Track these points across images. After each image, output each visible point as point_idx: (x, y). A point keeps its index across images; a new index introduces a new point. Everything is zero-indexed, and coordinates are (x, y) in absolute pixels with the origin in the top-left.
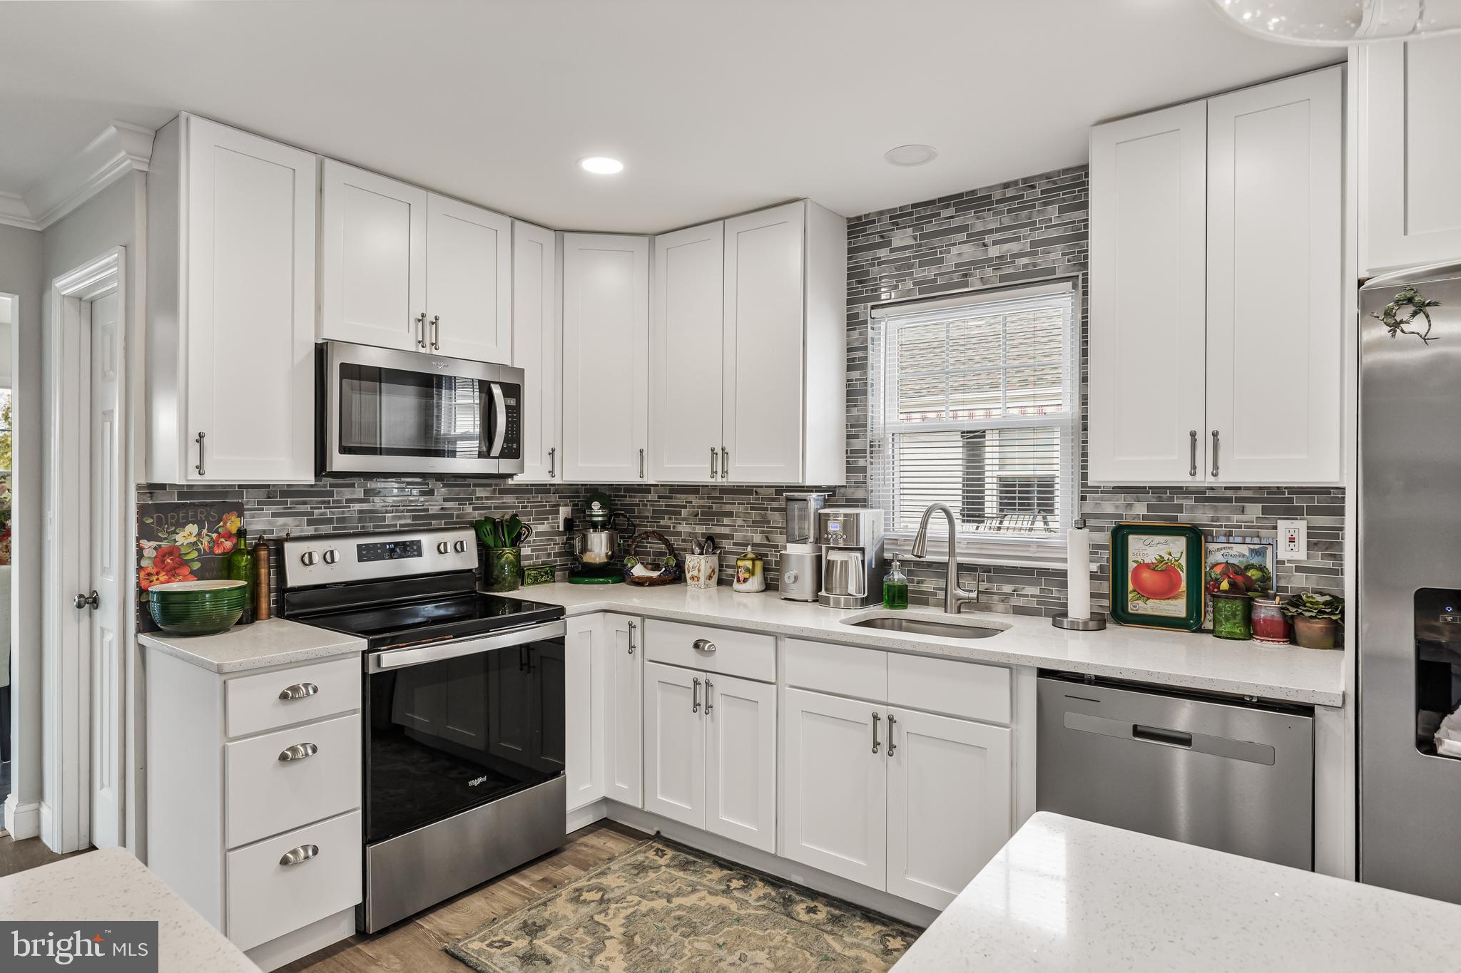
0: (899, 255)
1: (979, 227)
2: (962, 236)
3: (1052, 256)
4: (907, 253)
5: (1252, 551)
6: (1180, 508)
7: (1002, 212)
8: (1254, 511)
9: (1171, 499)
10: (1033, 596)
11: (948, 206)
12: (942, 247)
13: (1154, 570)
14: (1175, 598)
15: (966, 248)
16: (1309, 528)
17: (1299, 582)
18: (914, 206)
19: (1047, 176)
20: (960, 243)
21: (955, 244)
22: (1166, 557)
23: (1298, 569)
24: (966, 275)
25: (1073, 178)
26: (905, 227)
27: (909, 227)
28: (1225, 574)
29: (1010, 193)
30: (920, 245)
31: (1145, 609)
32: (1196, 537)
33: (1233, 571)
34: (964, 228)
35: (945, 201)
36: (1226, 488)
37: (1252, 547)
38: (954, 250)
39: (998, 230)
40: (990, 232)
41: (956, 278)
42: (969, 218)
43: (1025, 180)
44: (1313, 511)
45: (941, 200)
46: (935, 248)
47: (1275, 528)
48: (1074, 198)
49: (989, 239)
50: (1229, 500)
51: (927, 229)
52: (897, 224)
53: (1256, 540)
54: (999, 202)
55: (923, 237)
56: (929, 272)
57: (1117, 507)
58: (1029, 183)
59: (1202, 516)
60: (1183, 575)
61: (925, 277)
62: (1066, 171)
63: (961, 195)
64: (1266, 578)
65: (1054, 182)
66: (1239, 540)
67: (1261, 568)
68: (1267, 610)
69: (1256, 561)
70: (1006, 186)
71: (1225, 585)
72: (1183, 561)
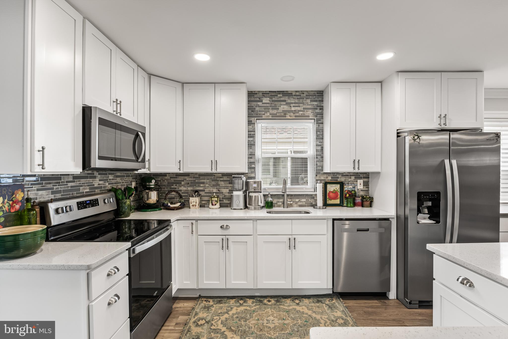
0: (265, 105)
1: (289, 101)
2: (284, 103)
3: (308, 113)
4: (268, 105)
5: (353, 187)
6: (338, 178)
7: (295, 99)
8: (353, 178)
9: (336, 175)
10: (304, 202)
11: (280, 94)
12: (278, 105)
13: (333, 193)
14: (337, 199)
15: (285, 106)
16: (363, 181)
17: (362, 193)
18: (270, 92)
19: (307, 91)
20: (284, 105)
21: (282, 105)
22: (335, 189)
23: (361, 191)
24: (285, 114)
25: (314, 93)
26: (267, 97)
27: (268, 97)
28: (348, 193)
29: (297, 94)
30: (272, 103)
31: (331, 202)
32: (342, 185)
33: (349, 192)
34: (285, 101)
35: (279, 92)
36: (348, 173)
37: (353, 186)
38: (282, 106)
39: (294, 103)
40: (292, 103)
41: (282, 114)
42: (286, 98)
43: (301, 91)
44: (364, 178)
45: (278, 91)
46: (276, 105)
47: (357, 182)
48: (314, 98)
49: (292, 105)
50: (348, 175)
51: (274, 99)
52: (264, 96)
53: (354, 185)
54: (294, 95)
55: (272, 101)
56: (275, 112)
57: (324, 178)
58: (303, 92)
59: (342, 179)
60: (339, 193)
61: (273, 113)
62: (312, 91)
63: (284, 91)
64: (355, 193)
65: (309, 93)
66: (350, 185)
67: (355, 191)
68: (358, 200)
69: (353, 189)
70: (296, 91)
71: (348, 195)
72: (339, 190)
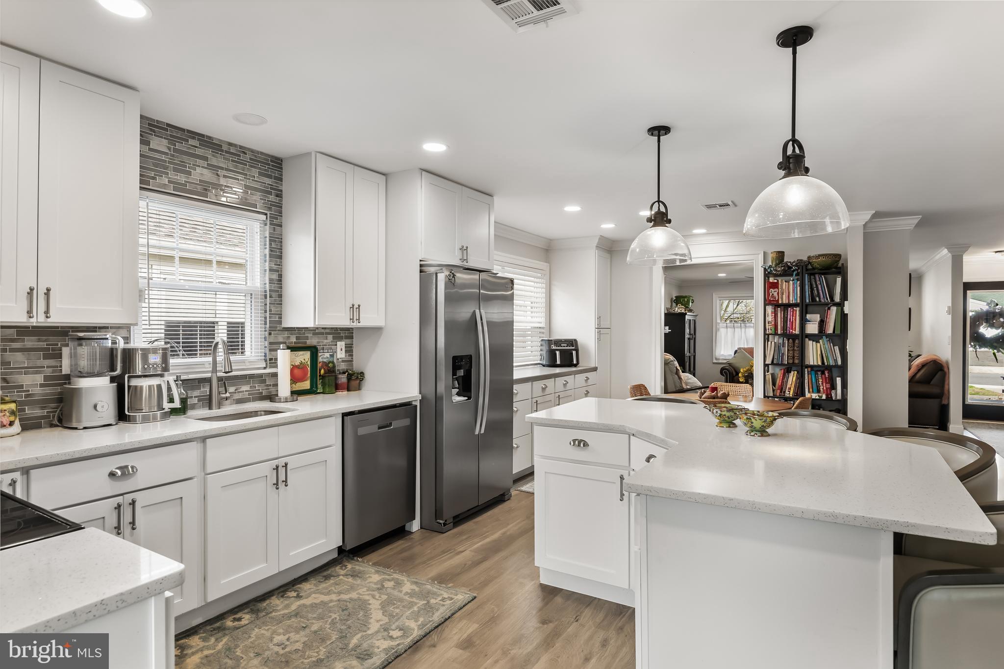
0: (157, 156)
1: (214, 161)
2: (205, 164)
3: (254, 198)
4: (163, 157)
5: (330, 355)
6: (307, 338)
7: (228, 160)
8: (330, 337)
9: (304, 333)
10: (246, 391)
11: (193, 138)
12: (190, 164)
13: (299, 368)
14: (306, 380)
15: (205, 171)
16: (345, 344)
17: (342, 367)
18: (168, 125)
19: (252, 151)
20: (202, 167)
21: (199, 166)
22: (303, 361)
23: (343, 361)
24: (206, 190)
25: (265, 159)
26: (162, 137)
27: (165, 138)
28: (322, 367)
29: (232, 150)
30: (173, 156)
31: (295, 388)
32: (314, 351)
33: (325, 364)
34: (206, 159)
35: (193, 134)
36: (323, 328)
37: (330, 353)
38: (199, 170)
39: (227, 170)
40: (222, 168)
41: (199, 188)
42: (208, 153)
43: (241, 147)
44: (347, 338)
45: (189, 131)
46: (184, 162)
47: (336, 345)
48: (265, 170)
49: (220, 172)
50: (322, 334)
51: (178, 146)
52: (154, 131)
53: (331, 351)
54: (226, 152)
55: (175, 150)
56: (181, 178)
57: (284, 338)
58: (243, 150)
59: (312, 341)
60: (309, 369)
61: (177, 180)
62: (262, 153)
63: (203, 136)
64: (334, 366)
65: (256, 156)
66: (326, 351)
67: (333, 362)
68: (343, 379)
69: (331, 360)
70: (230, 144)
71: (322, 371)
72: (309, 363)
